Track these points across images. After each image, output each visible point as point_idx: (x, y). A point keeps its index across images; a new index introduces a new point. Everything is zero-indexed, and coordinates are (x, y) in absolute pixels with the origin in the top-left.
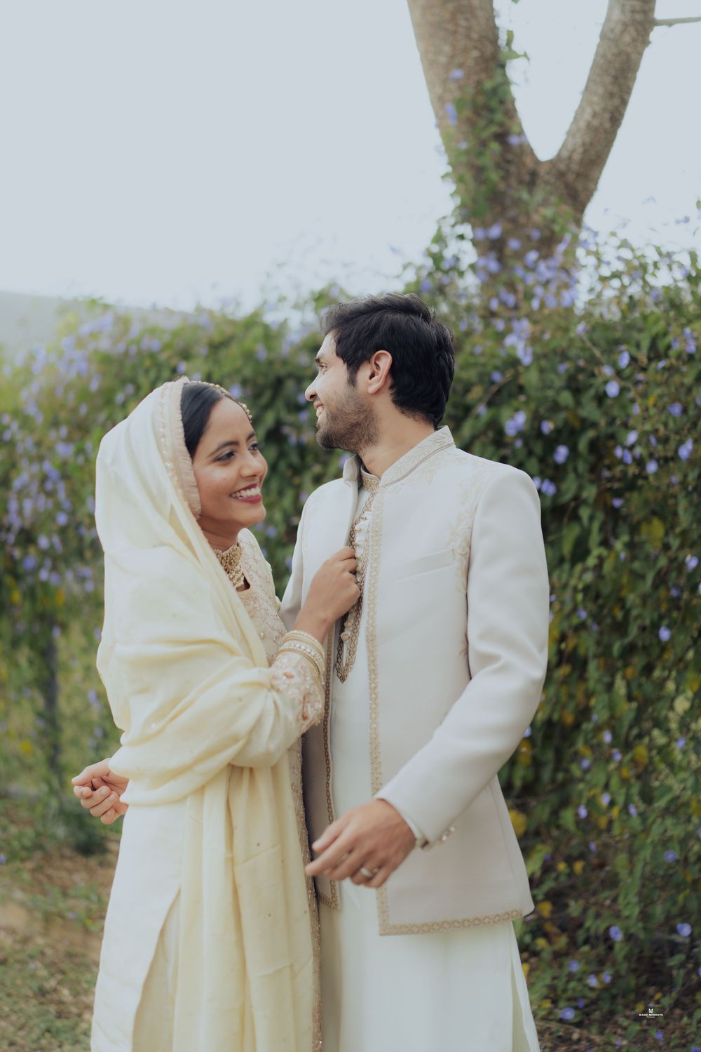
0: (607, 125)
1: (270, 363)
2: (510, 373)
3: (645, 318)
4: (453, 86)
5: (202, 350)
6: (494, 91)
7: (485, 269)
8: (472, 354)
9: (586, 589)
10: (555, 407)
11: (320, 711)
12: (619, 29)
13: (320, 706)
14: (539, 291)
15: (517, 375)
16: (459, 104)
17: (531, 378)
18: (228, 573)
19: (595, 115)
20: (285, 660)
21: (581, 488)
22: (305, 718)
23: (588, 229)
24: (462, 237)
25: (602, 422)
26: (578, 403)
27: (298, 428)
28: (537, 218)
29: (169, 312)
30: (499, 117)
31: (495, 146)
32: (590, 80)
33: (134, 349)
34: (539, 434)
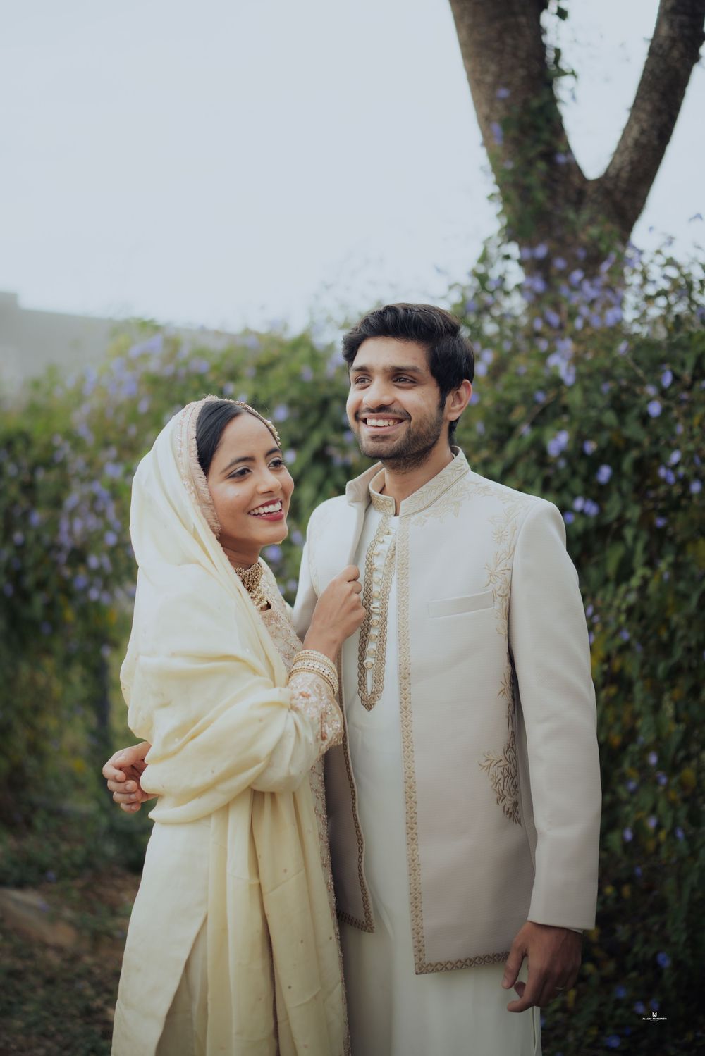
0: (656, 143)
1: (316, 384)
2: (552, 394)
3: (691, 335)
4: (499, 106)
5: (248, 371)
6: (542, 109)
7: (531, 289)
8: (517, 374)
9: (630, 611)
10: (599, 427)
11: (339, 731)
12: (667, 44)
13: (338, 725)
14: (584, 310)
15: (559, 396)
16: (505, 124)
17: (575, 398)
18: (251, 592)
19: (643, 132)
20: (300, 680)
21: (625, 508)
22: (324, 738)
23: (634, 247)
24: (507, 257)
25: (646, 441)
26: (622, 422)
27: (343, 448)
28: (584, 237)
29: (218, 334)
30: (546, 136)
31: (541, 166)
32: (639, 97)
33: (183, 371)
34: (583, 454)
